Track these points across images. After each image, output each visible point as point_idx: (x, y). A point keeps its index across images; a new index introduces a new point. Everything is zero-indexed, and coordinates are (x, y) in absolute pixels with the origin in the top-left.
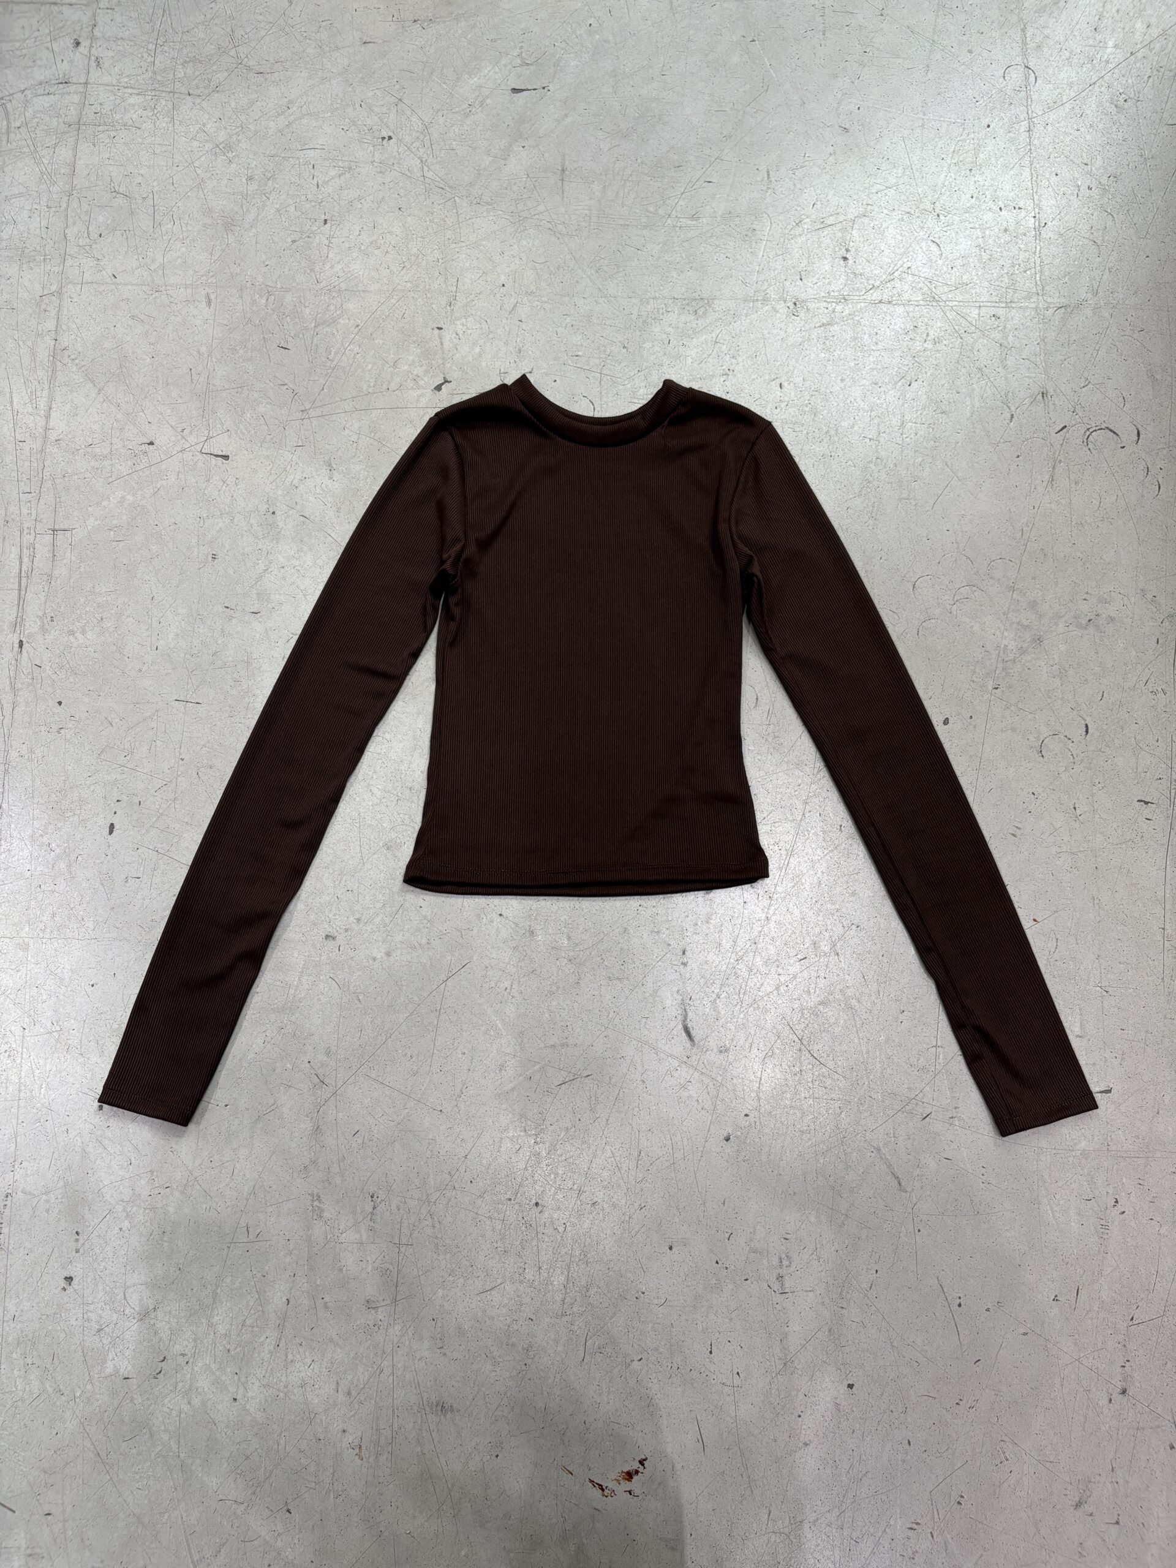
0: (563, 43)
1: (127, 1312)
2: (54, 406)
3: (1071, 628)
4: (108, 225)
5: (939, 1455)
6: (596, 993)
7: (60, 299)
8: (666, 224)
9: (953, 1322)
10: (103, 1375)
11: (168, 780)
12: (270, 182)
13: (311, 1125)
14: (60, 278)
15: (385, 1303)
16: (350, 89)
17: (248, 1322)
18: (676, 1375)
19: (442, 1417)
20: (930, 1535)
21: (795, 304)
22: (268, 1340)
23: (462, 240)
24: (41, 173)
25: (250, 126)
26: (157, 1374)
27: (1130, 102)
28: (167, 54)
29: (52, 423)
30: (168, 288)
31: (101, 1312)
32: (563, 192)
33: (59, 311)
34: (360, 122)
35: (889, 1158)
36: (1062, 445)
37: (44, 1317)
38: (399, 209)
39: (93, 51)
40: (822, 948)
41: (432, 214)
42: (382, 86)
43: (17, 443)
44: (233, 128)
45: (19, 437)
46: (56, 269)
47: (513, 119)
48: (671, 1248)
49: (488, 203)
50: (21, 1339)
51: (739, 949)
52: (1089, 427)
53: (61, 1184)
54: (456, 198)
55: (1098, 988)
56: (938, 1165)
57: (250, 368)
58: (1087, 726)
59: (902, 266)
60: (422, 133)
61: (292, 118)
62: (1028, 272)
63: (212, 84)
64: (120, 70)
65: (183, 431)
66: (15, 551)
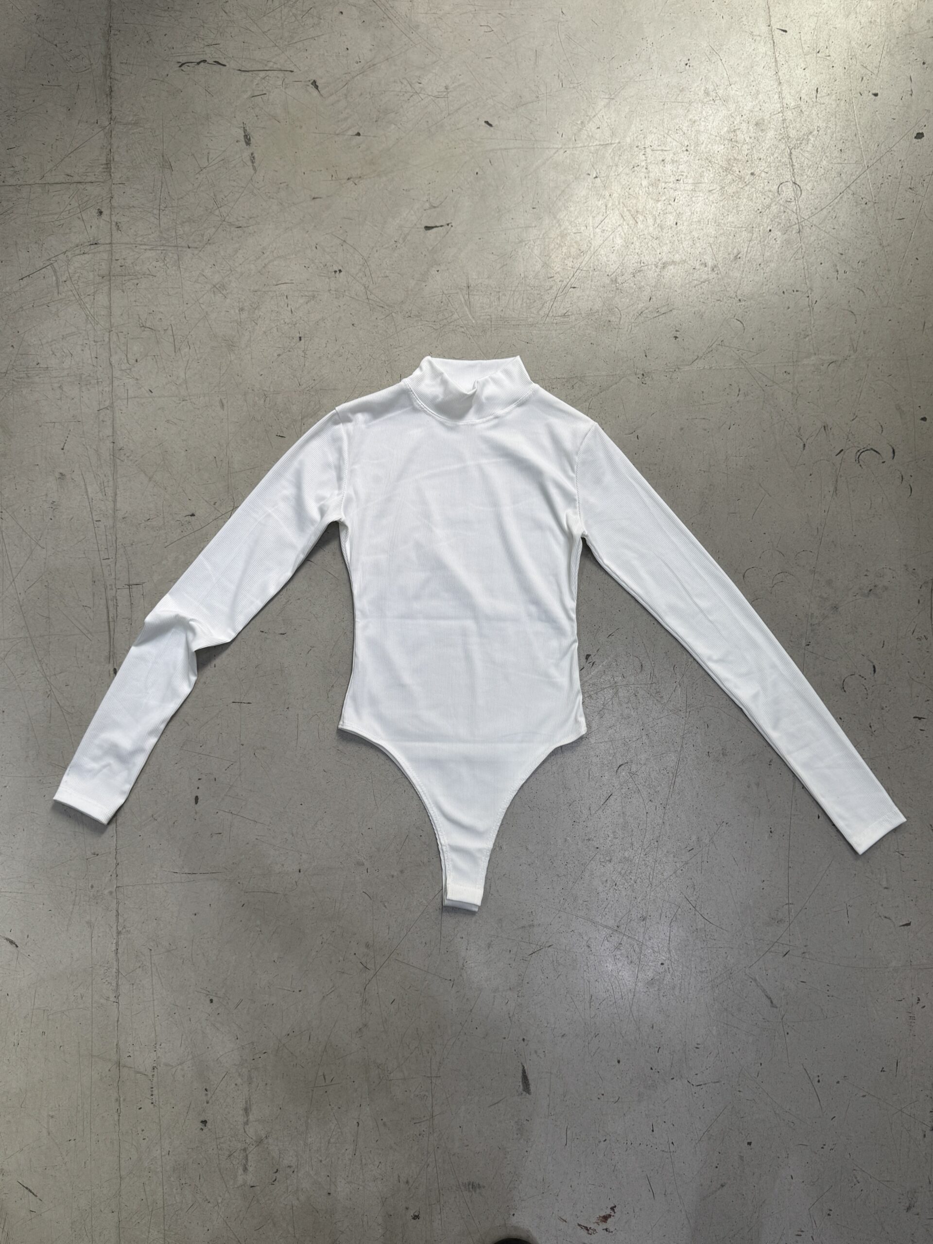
0: (459, 189)
1: (247, 1141)
2: (118, 492)
3: (857, 597)
4: (141, 352)
5: (812, 1183)
6: (550, 887)
7: (113, 412)
8: (546, 322)
9: (815, 1093)
10: (236, 1186)
11: (233, 760)
12: (256, 311)
13: (360, 998)
14: (111, 396)
15: (425, 1119)
16: (307, 235)
17: (332, 1141)
18: (631, 1149)
19: (473, 1192)
20: (811, 1238)
21: (643, 375)
22: (347, 1151)
23: (400, 345)
24: (87, 315)
25: (237, 269)
26: (274, 1181)
27: (870, 204)
28: (168, 217)
29: (118, 505)
30: (191, 397)
31: (229, 1143)
32: (470, 302)
33: (113, 421)
34: (316, 261)
35: (762, 985)
36: (841, 464)
37: (190, 1150)
38: (353, 325)
39: (114, 218)
40: (704, 841)
41: (377, 327)
42: (330, 232)
43: (95, 522)
44: (224, 271)
45: (95, 518)
46: (107, 389)
47: (428, 250)
48: (619, 1062)
49: (417, 316)
50: (176, 1167)
51: (645, 847)
52: (859, 449)
53: (190, 1057)
54: (393, 314)
55: (897, 853)
56: (797, 986)
57: (258, 453)
58: (874, 667)
59: (717, 340)
60: (363, 266)
61: (266, 261)
62: (807, 339)
63: (205, 238)
64: (135, 231)
65: (215, 503)
66: (103, 602)
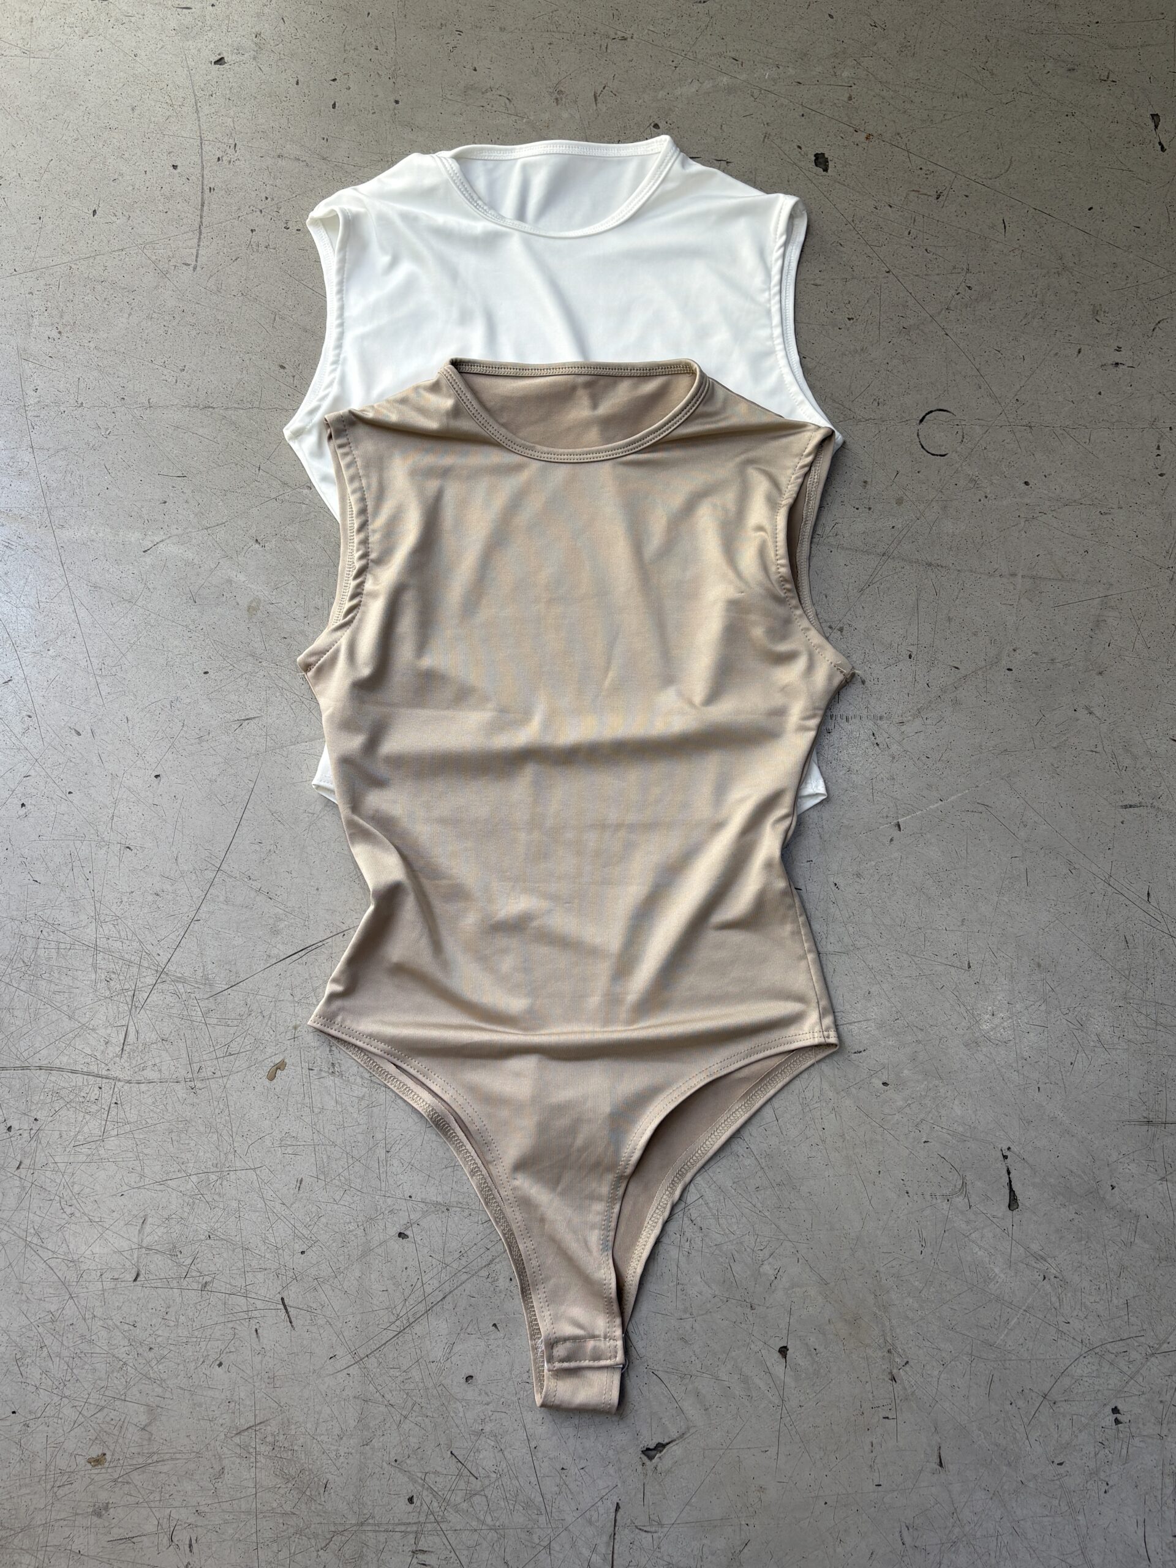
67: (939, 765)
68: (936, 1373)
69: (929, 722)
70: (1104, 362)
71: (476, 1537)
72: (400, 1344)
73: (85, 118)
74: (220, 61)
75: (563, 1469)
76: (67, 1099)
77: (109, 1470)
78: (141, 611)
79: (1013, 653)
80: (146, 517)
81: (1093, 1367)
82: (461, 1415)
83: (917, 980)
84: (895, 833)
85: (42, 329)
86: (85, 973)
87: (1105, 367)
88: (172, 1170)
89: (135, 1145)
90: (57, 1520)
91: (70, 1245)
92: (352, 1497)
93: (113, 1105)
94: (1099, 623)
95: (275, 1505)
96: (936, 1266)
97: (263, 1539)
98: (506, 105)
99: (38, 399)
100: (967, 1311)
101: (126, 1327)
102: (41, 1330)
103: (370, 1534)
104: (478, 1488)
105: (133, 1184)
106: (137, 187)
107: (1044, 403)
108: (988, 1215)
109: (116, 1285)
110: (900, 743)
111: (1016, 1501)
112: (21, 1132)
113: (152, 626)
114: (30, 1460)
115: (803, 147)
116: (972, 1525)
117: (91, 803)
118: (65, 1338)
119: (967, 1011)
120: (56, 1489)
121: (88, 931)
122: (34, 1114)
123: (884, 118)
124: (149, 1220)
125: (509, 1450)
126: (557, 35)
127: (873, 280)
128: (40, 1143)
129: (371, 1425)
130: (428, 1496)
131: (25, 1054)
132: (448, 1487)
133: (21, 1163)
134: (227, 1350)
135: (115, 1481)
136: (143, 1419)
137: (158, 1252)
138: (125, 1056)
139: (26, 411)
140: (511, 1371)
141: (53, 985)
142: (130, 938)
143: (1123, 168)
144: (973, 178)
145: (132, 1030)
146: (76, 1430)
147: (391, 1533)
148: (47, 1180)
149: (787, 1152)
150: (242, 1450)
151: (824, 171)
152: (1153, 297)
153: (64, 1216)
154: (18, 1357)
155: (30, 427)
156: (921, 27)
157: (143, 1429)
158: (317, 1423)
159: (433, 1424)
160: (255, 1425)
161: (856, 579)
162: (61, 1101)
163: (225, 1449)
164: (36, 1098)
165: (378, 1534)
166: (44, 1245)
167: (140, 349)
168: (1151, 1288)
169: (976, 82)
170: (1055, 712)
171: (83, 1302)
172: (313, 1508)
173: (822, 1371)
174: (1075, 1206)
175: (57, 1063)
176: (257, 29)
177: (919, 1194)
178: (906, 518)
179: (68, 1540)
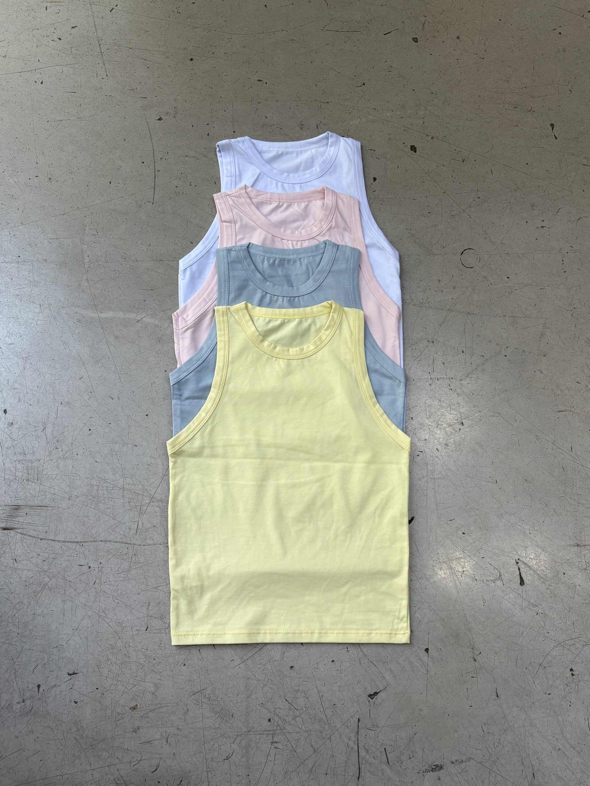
67: (478, 397)
68: (493, 657)
69: (472, 379)
70: (537, 226)
71: (298, 735)
72: (261, 653)
73: (105, 144)
74: (160, 119)
75: (334, 705)
76: (114, 554)
77: (139, 712)
78: (137, 346)
79: (506, 349)
80: (137, 307)
81: (561, 652)
82: (289, 683)
83: (474, 488)
84: (462, 427)
85: (90, 231)
86: (119, 499)
87: (538, 228)
88: (160, 582)
89: (143, 572)
90: (117, 735)
91: (118, 616)
92: (244, 720)
93: (133, 555)
94: (542, 335)
95: (211, 724)
96: (490, 611)
97: (207, 739)
98: (280, 131)
99: (89, 260)
100: (505, 630)
101: (144, 650)
102: (107, 652)
103: (252, 735)
104: (298, 714)
105: (143, 589)
106: (127, 172)
107: (513, 244)
108: (512, 588)
109: (138, 632)
110: (461, 389)
111: (531, 711)
112: (94, 568)
113: (142, 352)
114: (105, 709)
115: (405, 143)
116: (513, 722)
117: (119, 427)
118: (118, 656)
119: (497, 501)
120: (116, 722)
121: (120, 481)
122: (100, 561)
123: (438, 130)
124: (151, 604)
125: (310, 697)
126: (299, 102)
127: (438, 196)
128: (103, 573)
129: (250, 689)
130: (276, 718)
131: (95, 535)
132: (285, 715)
133: (95, 582)
134: (187, 659)
135: (142, 717)
136: (153, 689)
137: (155, 618)
138: (138, 534)
139: (85, 265)
140: (310, 664)
141: (105, 505)
142: (138, 484)
143: (540, 147)
144: (477, 153)
145: (140, 523)
146: (124, 695)
147: (262, 735)
148: (107, 589)
149: (423, 564)
150: (196, 701)
151: (415, 152)
152: (556, 199)
153: (115, 604)
154: (98, 664)
155: (87, 271)
156: (451, 93)
157: (153, 694)
158: (228, 689)
159: (277, 688)
160: (201, 690)
161: (438, 321)
162: (111, 555)
163: (188, 701)
164: (100, 554)
165: (256, 735)
166: (107, 616)
167: (131, 237)
168: (583, 616)
169: (476, 114)
170: (526, 373)
171: (124, 640)
172: (227, 725)
173: (444, 658)
174: (548, 582)
175: (108, 539)
176: (175, 106)
177: (481, 580)
178: (458, 294)
179: (122, 744)
